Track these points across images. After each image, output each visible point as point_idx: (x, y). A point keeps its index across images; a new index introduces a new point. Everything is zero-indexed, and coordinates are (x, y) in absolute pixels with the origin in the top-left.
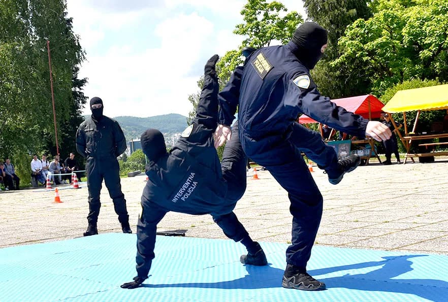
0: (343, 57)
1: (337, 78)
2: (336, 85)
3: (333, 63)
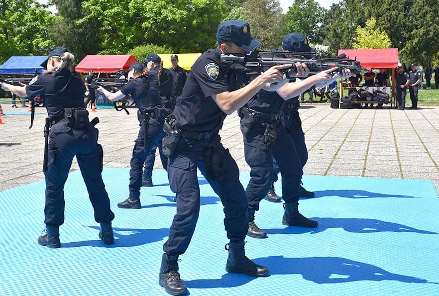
0: (86, 18)
1: (79, 34)
2: (79, 40)
3: (78, 22)
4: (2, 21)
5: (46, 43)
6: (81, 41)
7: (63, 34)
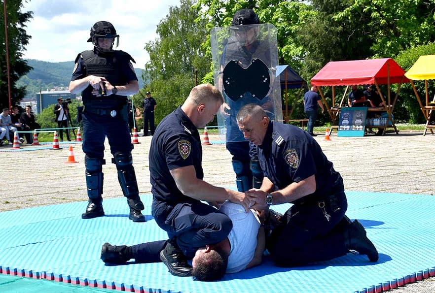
0: (348, 11)
1: (338, 33)
2: (337, 42)
3: (336, 17)
5: (298, 51)
6: (340, 44)
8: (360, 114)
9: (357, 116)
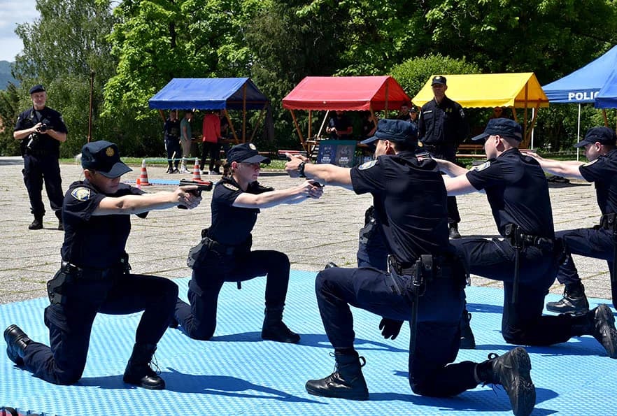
0: (316, 4)
1: (301, 34)
2: (300, 46)
3: (301, 12)
4: (167, 13)
5: (240, 54)
6: (304, 49)
7: (270, 36)
8: (347, 149)
9: (343, 153)
